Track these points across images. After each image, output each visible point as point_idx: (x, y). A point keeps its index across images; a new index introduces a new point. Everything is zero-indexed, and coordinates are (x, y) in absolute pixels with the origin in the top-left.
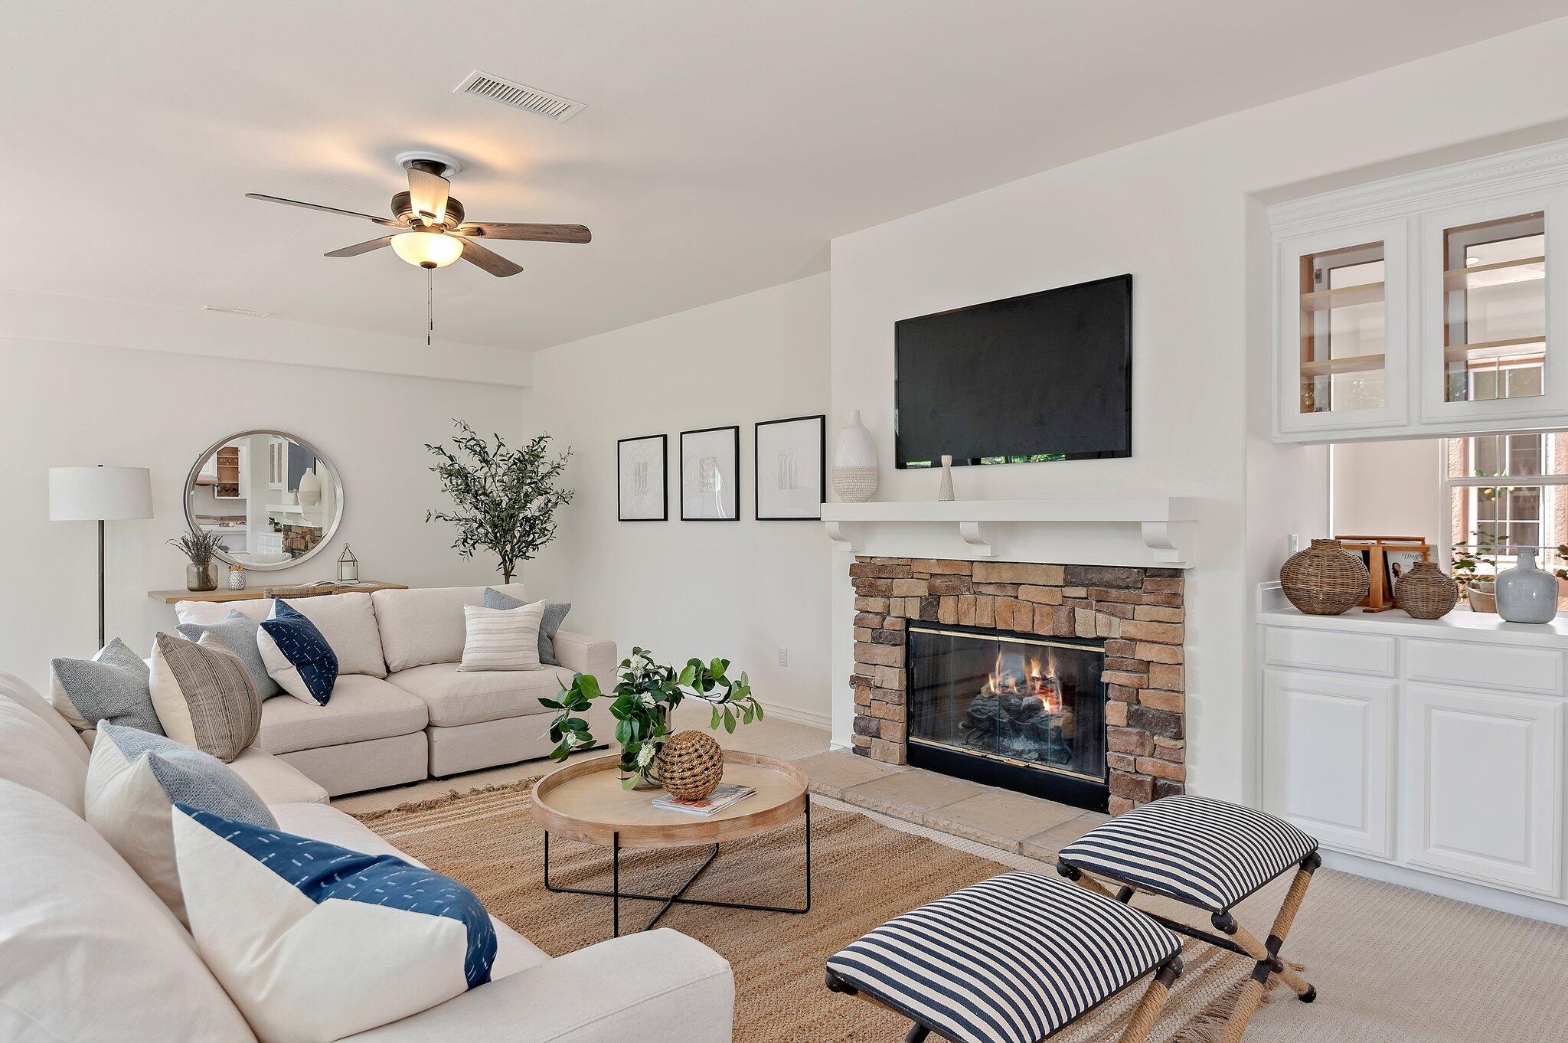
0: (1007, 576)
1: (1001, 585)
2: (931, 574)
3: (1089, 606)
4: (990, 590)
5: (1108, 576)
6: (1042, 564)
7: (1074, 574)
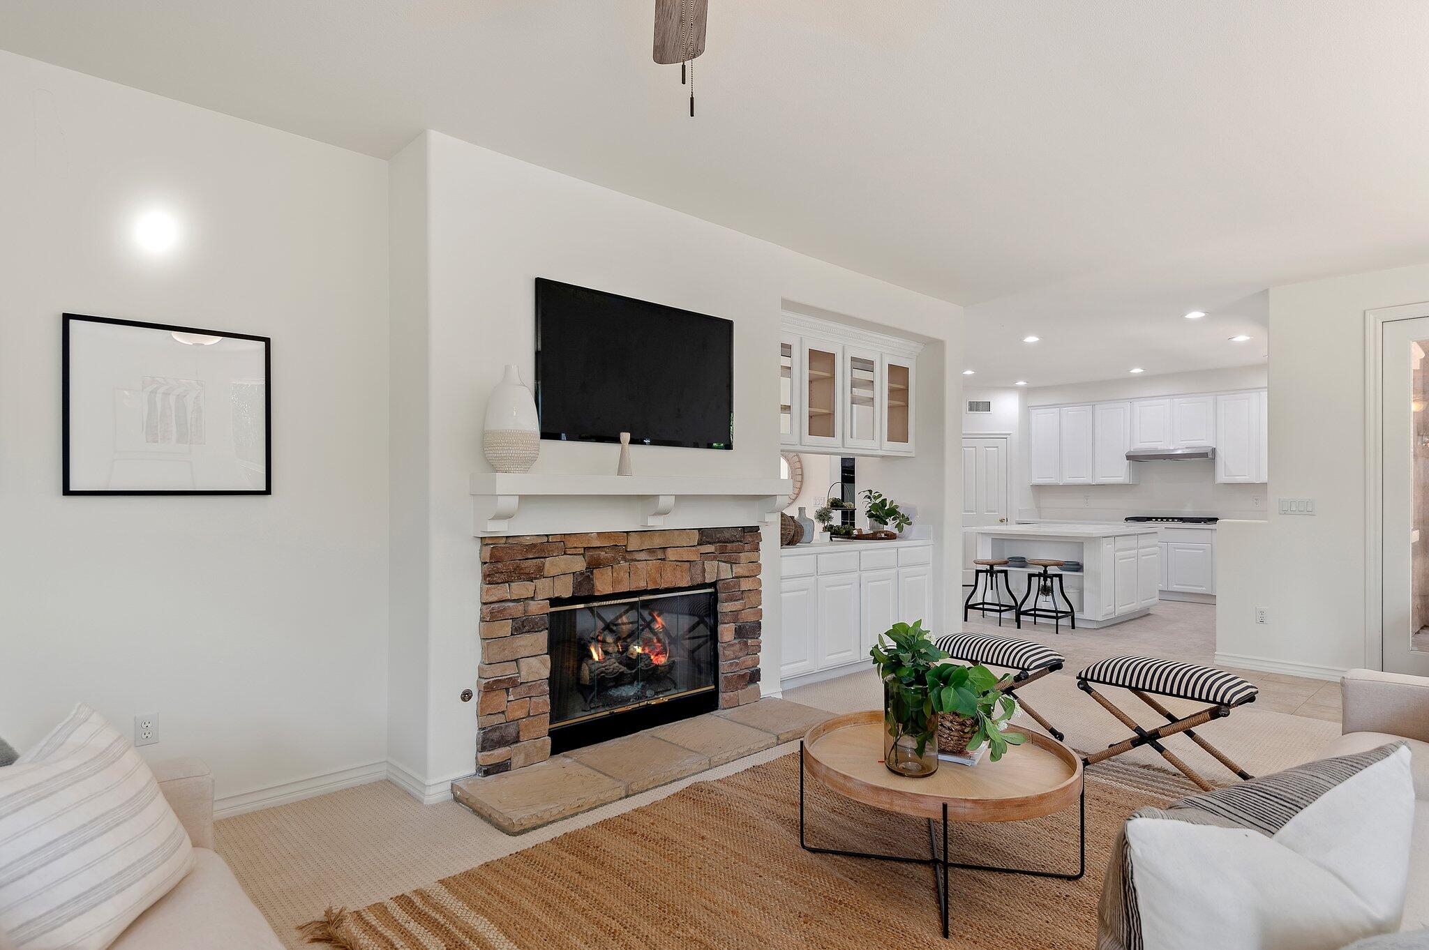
0: (657, 542)
1: (651, 551)
2: (585, 548)
3: (715, 558)
4: (643, 556)
5: (727, 535)
6: (685, 529)
7: (706, 535)
